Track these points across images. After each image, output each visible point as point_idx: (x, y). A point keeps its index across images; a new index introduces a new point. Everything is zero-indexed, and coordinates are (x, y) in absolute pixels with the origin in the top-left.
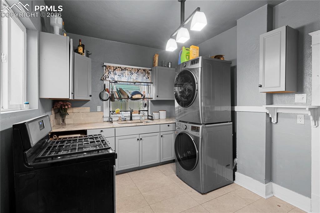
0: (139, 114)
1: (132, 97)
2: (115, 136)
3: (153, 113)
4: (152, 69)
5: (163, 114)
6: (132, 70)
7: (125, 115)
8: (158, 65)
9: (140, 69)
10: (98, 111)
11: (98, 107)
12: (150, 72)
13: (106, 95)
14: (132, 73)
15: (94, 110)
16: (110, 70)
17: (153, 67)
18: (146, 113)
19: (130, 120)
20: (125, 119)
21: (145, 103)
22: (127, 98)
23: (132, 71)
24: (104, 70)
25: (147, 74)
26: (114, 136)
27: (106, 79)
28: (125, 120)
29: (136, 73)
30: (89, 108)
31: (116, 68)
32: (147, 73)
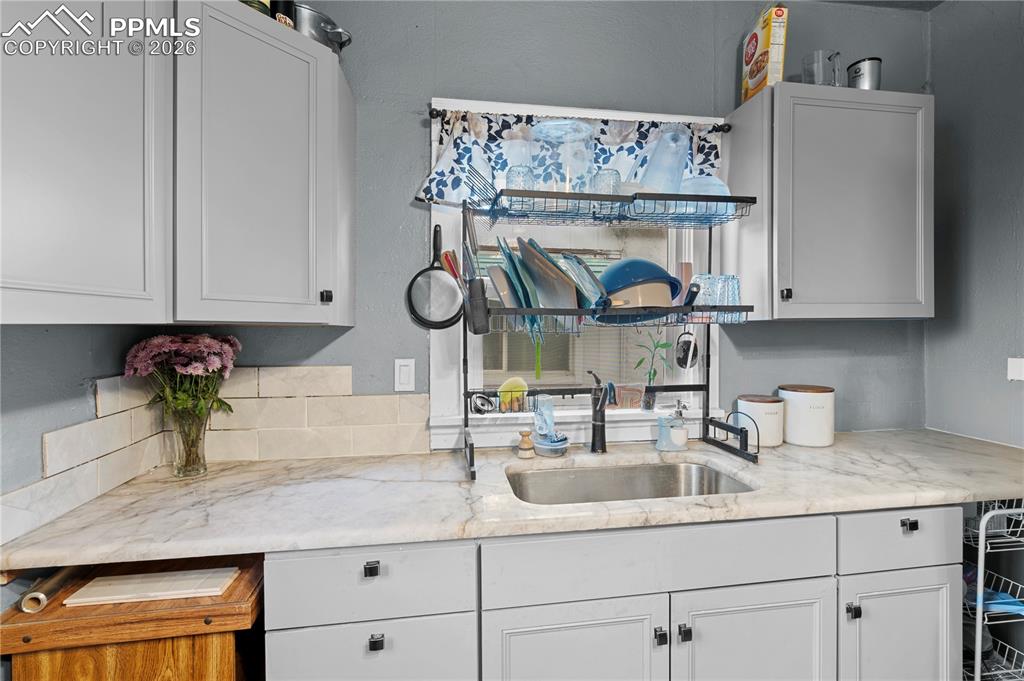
0: (649, 406)
1: (605, 303)
2: (480, 607)
3: (743, 405)
4: (733, 122)
5: (811, 414)
6: (603, 132)
7: (559, 414)
8: (789, 78)
9: (654, 125)
10: (396, 390)
11: (398, 362)
12: (715, 139)
13: (444, 295)
14: (603, 151)
15: (374, 382)
16: (466, 137)
17: (738, 104)
18: (693, 402)
19: (594, 450)
20: (560, 446)
21: (686, 338)
22: (574, 306)
23: (603, 138)
24: (435, 144)
25: (700, 157)
26: (474, 606)
27: (441, 194)
28: (563, 453)
29: (631, 150)
30: (348, 370)
31: (506, 125)
32: (701, 150)
